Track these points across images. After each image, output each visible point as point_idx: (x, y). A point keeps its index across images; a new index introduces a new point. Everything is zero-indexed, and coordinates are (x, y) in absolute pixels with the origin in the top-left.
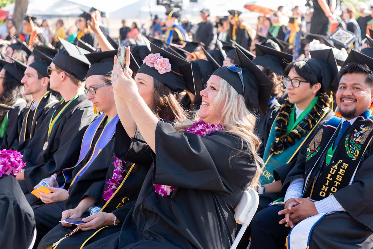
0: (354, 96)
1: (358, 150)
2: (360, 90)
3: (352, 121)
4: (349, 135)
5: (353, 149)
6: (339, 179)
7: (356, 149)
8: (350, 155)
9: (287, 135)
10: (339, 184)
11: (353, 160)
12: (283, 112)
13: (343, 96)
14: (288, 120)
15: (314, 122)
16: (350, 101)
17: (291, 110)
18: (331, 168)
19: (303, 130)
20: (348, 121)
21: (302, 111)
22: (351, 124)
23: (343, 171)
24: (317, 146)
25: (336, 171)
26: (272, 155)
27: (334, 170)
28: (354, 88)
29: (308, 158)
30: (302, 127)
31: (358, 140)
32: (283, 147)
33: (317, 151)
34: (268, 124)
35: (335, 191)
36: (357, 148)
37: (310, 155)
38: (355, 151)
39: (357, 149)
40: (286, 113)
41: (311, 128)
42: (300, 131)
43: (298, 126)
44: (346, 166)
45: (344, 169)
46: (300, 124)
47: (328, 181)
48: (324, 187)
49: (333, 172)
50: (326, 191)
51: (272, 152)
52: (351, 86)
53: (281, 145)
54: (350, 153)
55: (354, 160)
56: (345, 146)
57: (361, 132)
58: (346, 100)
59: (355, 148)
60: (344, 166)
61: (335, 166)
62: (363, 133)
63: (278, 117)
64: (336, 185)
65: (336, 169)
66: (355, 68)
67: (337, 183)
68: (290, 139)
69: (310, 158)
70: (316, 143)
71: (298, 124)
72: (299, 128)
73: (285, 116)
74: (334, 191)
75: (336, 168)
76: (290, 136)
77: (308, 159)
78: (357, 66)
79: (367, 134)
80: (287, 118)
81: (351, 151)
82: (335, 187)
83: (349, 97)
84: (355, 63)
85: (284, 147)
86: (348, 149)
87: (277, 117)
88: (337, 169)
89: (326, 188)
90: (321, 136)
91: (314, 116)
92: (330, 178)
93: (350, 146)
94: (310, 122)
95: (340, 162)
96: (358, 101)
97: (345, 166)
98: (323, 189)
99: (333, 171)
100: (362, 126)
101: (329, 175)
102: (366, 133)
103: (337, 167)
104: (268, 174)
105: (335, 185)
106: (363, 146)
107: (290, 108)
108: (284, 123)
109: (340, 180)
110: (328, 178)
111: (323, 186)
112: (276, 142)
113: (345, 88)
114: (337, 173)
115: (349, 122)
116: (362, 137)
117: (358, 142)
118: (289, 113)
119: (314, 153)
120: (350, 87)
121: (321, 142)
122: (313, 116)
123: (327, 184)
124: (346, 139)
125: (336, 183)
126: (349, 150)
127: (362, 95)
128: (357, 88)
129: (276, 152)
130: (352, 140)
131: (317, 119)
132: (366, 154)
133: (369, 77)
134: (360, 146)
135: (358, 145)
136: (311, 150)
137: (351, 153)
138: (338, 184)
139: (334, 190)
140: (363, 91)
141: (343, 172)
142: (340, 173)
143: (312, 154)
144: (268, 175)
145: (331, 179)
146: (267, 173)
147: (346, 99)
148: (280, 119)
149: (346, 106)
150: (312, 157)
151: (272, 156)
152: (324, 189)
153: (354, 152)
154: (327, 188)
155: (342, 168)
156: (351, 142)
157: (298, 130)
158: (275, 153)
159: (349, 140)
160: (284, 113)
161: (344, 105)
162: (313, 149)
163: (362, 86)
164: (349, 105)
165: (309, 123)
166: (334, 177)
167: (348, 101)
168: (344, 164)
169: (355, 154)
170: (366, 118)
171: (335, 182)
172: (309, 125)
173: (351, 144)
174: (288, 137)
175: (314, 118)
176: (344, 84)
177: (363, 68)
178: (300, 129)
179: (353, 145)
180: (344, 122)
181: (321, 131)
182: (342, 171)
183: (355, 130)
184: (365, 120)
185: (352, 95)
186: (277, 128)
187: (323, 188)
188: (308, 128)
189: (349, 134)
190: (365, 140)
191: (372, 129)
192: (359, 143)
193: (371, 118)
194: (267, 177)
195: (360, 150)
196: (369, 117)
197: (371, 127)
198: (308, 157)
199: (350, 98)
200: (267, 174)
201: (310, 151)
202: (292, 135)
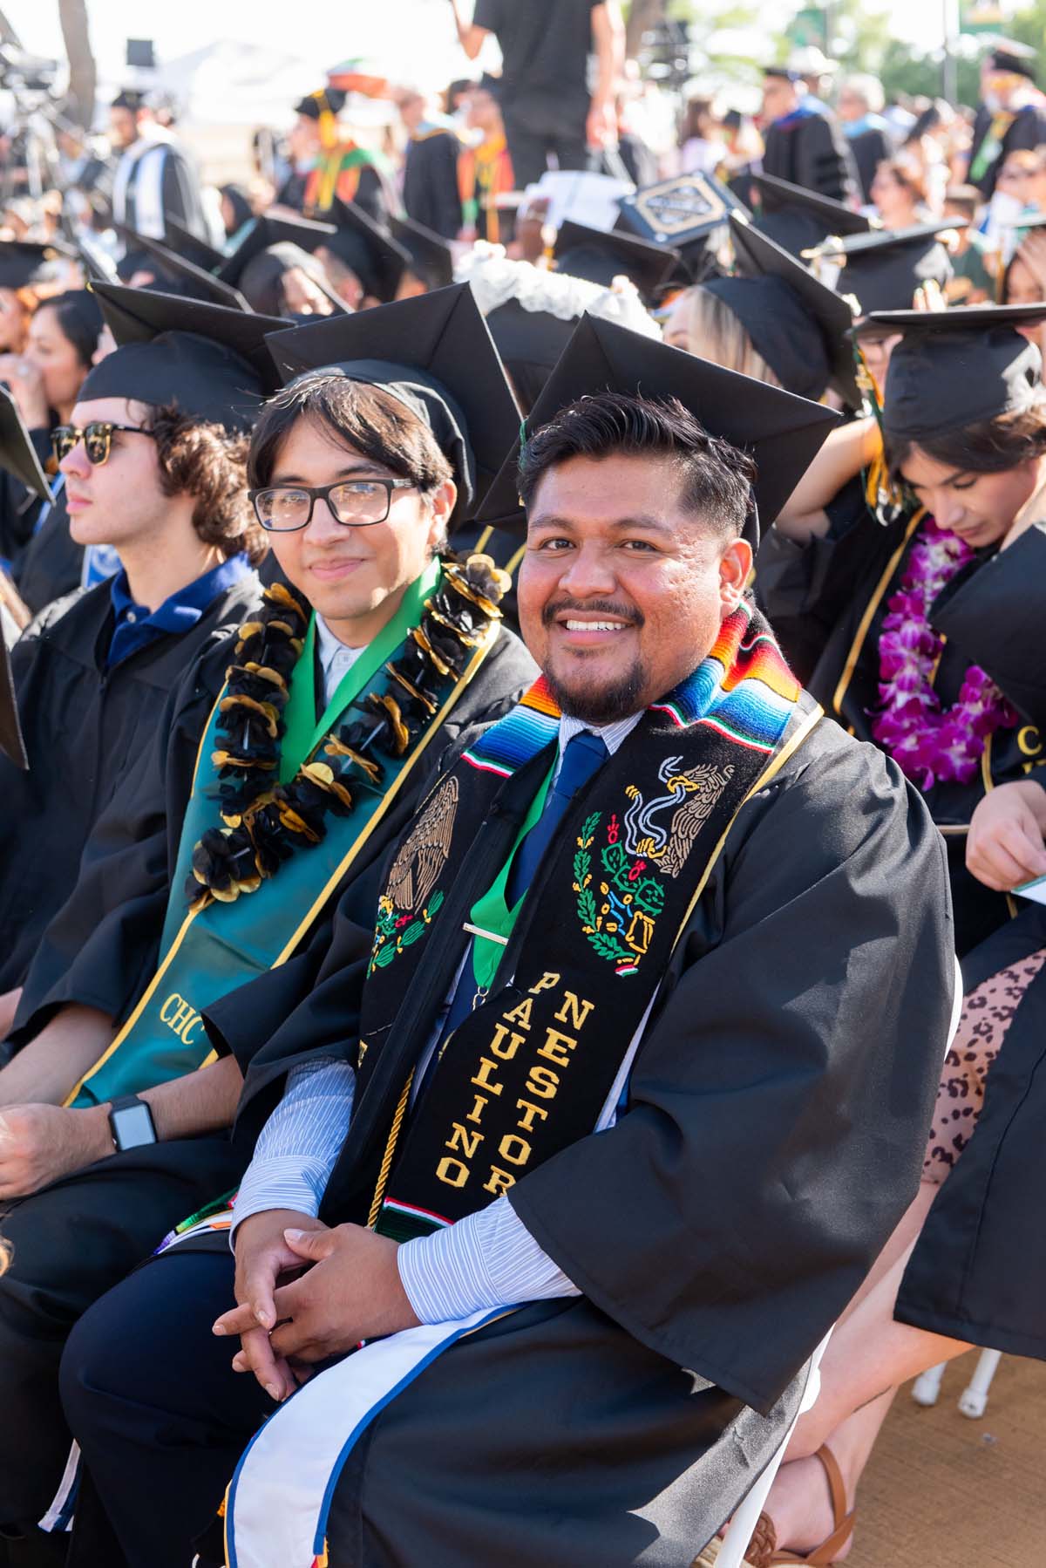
0: (628, 593)
1: (649, 914)
2: (657, 554)
3: (614, 736)
4: (593, 821)
5: (617, 908)
6: (543, 1088)
7: (634, 908)
8: (605, 945)
9: (278, 798)
10: (544, 1115)
11: (621, 973)
12: (251, 665)
13: (558, 598)
14: (281, 706)
15: (417, 715)
16: (602, 625)
17: (293, 649)
18: (498, 1026)
19: (363, 762)
20: (597, 731)
21: (356, 655)
22: (612, 748)
23: (564, 1044)
24: (426, 887)
25: (523, 1040)
26: (202, 905)
27: (513, 1035)
28: (622, 545)
29: (381, 959)
30: (355, 748)
31: (646, 849)
32: (257, 862)
33: (428, 920)
34: (180, 730)
35: (522, 1160)
36: (639, 901)
37: (391, 939)
38: (628, 921)
39: (640, 908)
40: (267, 672)
41: (402, 749)
42: (345, 767)
43: (333, 738)
44: (581, 1008)
45: (566, 1028)
46: (344, 728)
47: (481, 1102)
48: (460, 1130)
49: (504, 1046)
50: (469, 1153)
51: (202, 892)
52: (602, 534)
53: (247, 850)
54: (603, 930)
55: (629, 977)
56: (576, 887)
57: (666, 802)
58: (580, 620)
59: (627, 900)
60: (570, 1009)
61: (518, 1011)
62: (676, 807)
63: (229, 693)
64: (526, 1123)
65: (521, 1031)
66: (622, 428)
67: (532, 1109)
68: (290, 817)
69: (390, 959)
70: (424, 868)
71: (331, 730)
72: (339, 752)
73: (262, 689)
74: (517, 1156)
75: (525, 1024)
76: (291, 800)
77: (382, 965)
78: (634, 415)
79: (700, 809)
80: (274, 695)
81: (609, 918)
82: (522, 1133)
83: (598, 604)
84: (618, 397)
85: (263, 863)
86: (592, 906)
87: (223, 697)
88: (528, 1027)
89: (471, 1139)
90: (449, 825)
91: (418, 680)
92: (492, 1079)
93: (604, 888)
94: (398, 718)
95: (547, 986)
96: (648, 625)
97: (576, 1009)
98: (452, 1144)
99: (505, 1044)
100: (669, 763)
101: (487, 1066)
102: (693, 805)
103: (526, 1016)
104: (184, 1014)
105: (520, 1123)
106: (678, 889)
107: (288, 638)
108: (259, 728)
109: (551, 1092)
110: (481, 1079)
111: (455, 1125)
112: (222, 835)
113: (568, 544)
114: (529, 1055)
115: (600, 738)
116: (670, 835)
117: (647, 860)
118: (287, 669)
119: (411, 928)
120: (599, 543)
121: (448, 862)
122: (411, 682)
123: (475, 1116)
124: (580, 842)
125: (525, 1109)
126: (598, 912)
127: (671, 586)
128: (640, 545)
129: (224, 887)
130: (610, 853)
131: (435, 697)
132: (693, 934)
133: (701, 477)
134: (660, 890)
135: (647, 882)
136: (396, 910)
137: (611, 935)
138: (537, 1116)
139: (515, 1150)
140: (676, 558)
141: (564, 1050)
142: (546, 1051)
143: (400, 932)
144: (185, 1020)
145: (497, 1089)
146: (181, 1010)
147: (582, 614)
148: (234, 705)
149: (580, 654)
150: (400, 950)
151: (205, 911)
152: (460, 1142)
153: (626, 928)
154: (478, 1137)
155: (559, 1026)
156: (605, 861)
157: (334, 764)
158: (218, 895)
159: (594, 851)
160: (256, 670)
161: (567, 649)
162: (407, 903)
163: (667, 534)
164: (603, 651)
165: (391, 720)
166: (513, 1074)
167: (594, 626)
168: (571, 998)
169: (629, 938)
170: (689, 711)
171: (521, 1103)
172: (391, 733)
173: (608, 878)
174: (284, 806)
175: (418, 689)
176: (562, 523)
177: (667, 422)
178: (348, 757)
179: (616, 879)
180: (572, 740)
181: (449, 795)
182: (560, 1042)
183: (632, 791)
184: (684, 725)
185: (616, 590)
186: (221, 757)
187: (455, 1139)
188: (388, 750)
189: (597, 815)
190: (684, 850)
191: (724, 783)
192: (651, 869)
193: (716, 713)
194: (177, 1031)
195: (657, 911)
196: (707, 706)
197: (720, 771)
198: (380, 947)
199: (602, 607)
200: (179, 1014)
201: (390, 912)
202: (300, 793)
